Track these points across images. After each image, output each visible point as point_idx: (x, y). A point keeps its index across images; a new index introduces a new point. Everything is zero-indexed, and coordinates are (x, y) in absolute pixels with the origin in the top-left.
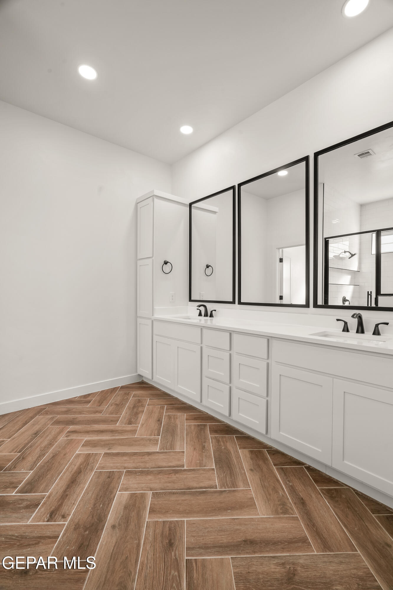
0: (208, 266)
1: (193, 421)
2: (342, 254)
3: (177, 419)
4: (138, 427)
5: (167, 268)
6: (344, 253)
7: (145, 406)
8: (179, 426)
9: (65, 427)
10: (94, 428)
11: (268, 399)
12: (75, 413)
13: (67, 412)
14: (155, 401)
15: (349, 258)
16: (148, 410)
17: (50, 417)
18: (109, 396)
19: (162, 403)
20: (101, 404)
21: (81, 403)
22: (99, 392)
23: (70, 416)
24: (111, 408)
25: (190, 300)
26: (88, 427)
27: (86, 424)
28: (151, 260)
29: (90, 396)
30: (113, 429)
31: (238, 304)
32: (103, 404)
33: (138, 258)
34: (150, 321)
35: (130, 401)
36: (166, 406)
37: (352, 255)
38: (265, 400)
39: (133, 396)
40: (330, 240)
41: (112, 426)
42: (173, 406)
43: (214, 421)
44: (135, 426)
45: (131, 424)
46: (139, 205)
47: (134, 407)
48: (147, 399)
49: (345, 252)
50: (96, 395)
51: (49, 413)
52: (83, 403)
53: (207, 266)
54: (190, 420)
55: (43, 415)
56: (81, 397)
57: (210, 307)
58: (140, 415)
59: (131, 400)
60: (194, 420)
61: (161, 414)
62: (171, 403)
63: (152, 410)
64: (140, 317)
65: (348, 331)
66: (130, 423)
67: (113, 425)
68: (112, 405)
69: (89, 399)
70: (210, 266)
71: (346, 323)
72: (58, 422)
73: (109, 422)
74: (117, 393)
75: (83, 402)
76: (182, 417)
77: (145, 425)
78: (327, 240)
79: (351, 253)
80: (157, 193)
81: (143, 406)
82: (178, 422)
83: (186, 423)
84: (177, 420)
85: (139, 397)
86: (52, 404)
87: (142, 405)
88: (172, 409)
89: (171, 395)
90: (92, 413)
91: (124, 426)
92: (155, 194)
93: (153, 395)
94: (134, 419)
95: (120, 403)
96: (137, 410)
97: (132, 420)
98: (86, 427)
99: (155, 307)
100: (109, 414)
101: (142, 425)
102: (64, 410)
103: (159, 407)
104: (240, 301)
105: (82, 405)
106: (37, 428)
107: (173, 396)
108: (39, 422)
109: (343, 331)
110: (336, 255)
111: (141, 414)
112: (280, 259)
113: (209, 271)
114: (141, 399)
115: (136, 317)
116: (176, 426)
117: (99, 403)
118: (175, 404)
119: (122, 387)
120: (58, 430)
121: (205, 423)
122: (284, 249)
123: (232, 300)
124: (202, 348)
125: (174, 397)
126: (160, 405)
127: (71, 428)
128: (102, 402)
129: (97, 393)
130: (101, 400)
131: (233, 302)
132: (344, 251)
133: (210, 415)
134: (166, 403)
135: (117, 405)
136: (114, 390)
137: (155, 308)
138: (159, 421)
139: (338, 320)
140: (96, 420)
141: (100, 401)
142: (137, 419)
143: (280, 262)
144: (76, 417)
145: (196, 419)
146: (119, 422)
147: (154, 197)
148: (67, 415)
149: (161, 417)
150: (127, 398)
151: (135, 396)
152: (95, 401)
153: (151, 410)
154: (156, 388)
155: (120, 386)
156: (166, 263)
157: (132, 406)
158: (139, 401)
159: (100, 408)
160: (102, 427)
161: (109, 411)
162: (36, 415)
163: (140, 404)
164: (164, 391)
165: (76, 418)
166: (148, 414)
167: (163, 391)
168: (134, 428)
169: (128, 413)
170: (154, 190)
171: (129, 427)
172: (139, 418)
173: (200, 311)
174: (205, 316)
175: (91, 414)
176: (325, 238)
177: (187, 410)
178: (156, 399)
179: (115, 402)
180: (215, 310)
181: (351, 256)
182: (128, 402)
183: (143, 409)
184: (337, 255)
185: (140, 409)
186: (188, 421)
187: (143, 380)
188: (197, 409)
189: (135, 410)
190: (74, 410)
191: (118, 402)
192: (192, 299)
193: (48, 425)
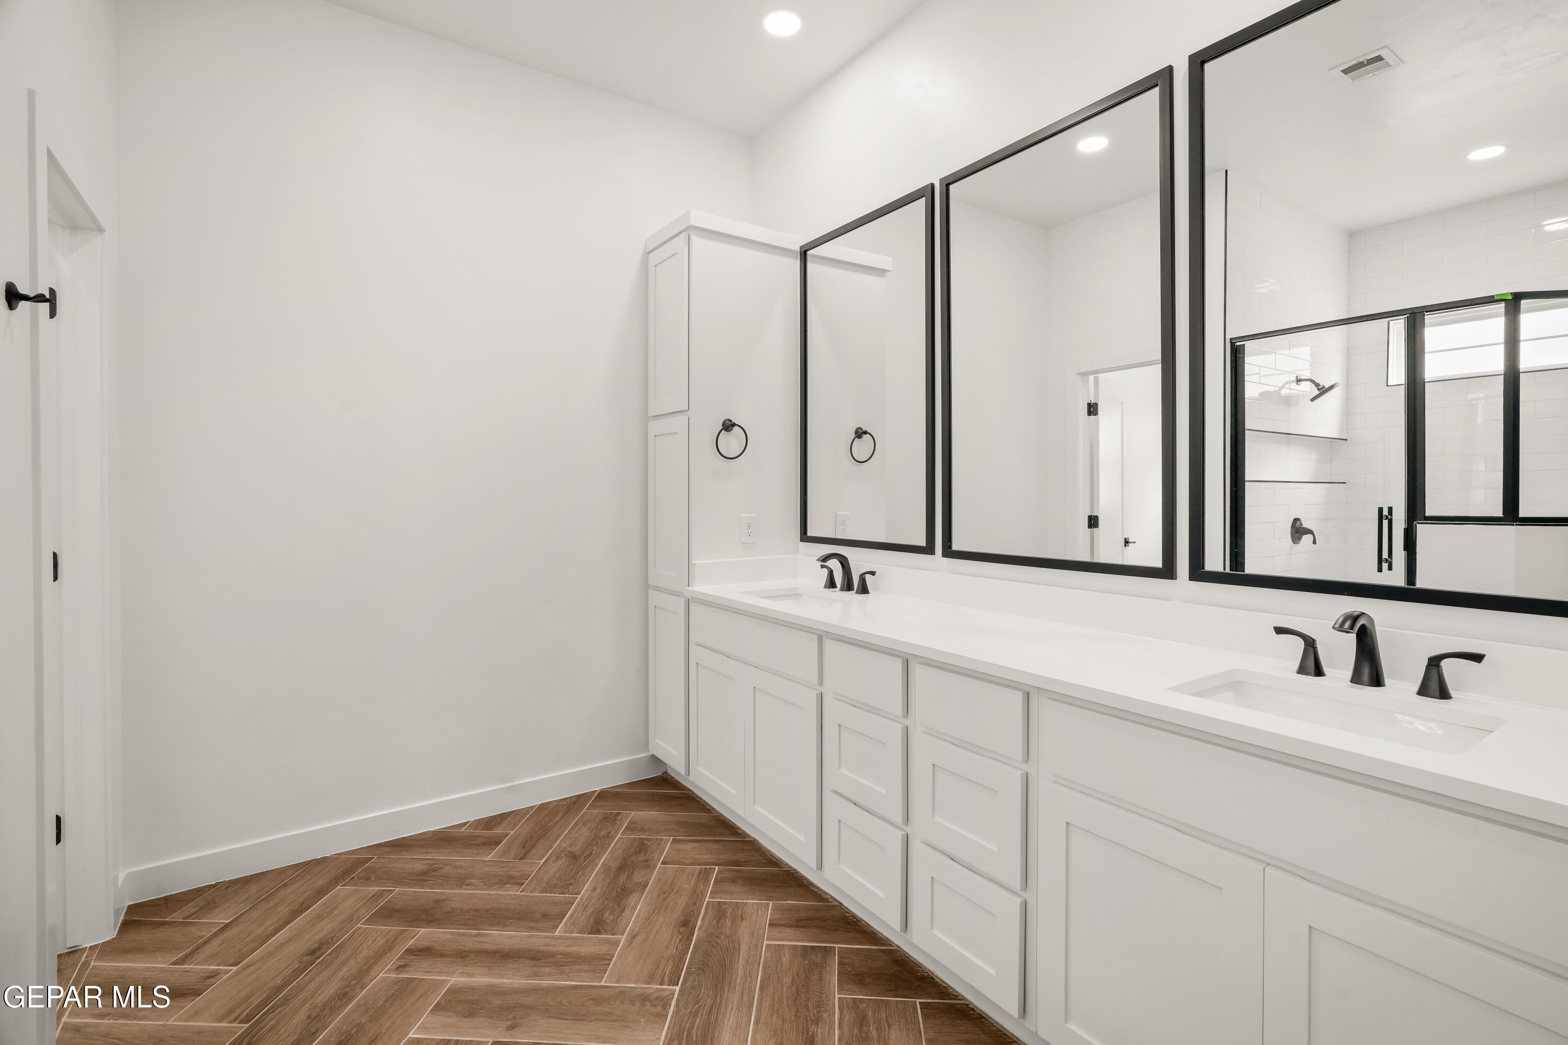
0: (860, 433)
1: (789, 932)
2: (1287, 386)
3: (742, 919)
4: (617, 943)
5: (732, 442)
6: (1294, 385)
7: (655, 866)
8: (744, 949)
9: (404, 931)
10: (484, 939)
11: (1028, 896)
12: (446, 880)
13: (421, 878)
14: (691, 849)
15: (1312, 400)
16: (660, 880)
17: (375, 892)
18: (557, 822)
19: (708, 857)
20: (529, 851)
21: (473, 845)
22: (533, 807)
23: (429, 892)
24: (554, 867)
25: (805, 537)
26: (469, 938)
27: (466, 926)
28: (683, 419)
29: (505, 824)
30: (542, 948)
31: (943, 556)
32: (534, 851)
33: (652, 413)
34: (682, 601)
35: (616, 844)
36: (717, 868)
37: (1323, 391)
38: (1018, 901)
39: (628, 828)
40: (1249, 346)
41: (539, 937)
42: (739, 871)
43: (859, 936)
44: (608, 942)
45: (598, 932)
46: (654, 258)
47: (621, 868)
48: (667, 841)
49: (1299, 381)
50: (523, 817)
51: (373, 879)
52: (478, 845)
53: (856, 432)
54: (782, 929)
55: (355, 885)
56: (478, 824)
57: (859, 560)
58: (631, 901)
59: (620, 838)
60: (797, 927)
61: (696, 897)
62: (734, 858)
63: (672, 881)
64: (657, 589)
65: (1319, 672)
66: (597, 926)
67: (545, 931)
68: (557, 858)
69: (498, 831)
70: (866, 433)
71: (1310, 644)
72: (388, 913)
73: (536, 921)
74: (585, 814)
75: (480, 840)
76: (760, 913)
77: (639, 939)
78: (1238, 344)
79: (1317, 385)
80: (699, 219)
81: (648, 865)
82: (744, 936)
83: (768, 939)
84: (744, 923)
85: (642, 830)
86: (389, 846)
87: (646, 861)
88: (733, 882)
89: (739, 828)
90: (495, 884)
91: (576, 938)
92: (693, 223)
93: (684, 825)
94: (612, 913)
95: (583, 852)
96: (629, 878)
97: (607, 915)
98: (463, 934)
99: (696, 561)
100: (545, 890)
101: (633, 937)
102: (419, 867)
103: (696, 872)
104: (950, 547)
105: (475, 851)
106: (326, 927)
107: (744, 832)
108: (336, 907)
109: (1302, 670)
110: (1269, 392)
111: (635, 896)
112: (1089, 405)
113: (862, 448)
114: (647, 839)
115: (646, 587)
116: (733, 950)
117: (524, 847)
118: (745, 863)
119: (603, 795)
120: (383, 941)
121: (829, 942)
122: (1099, 375)
123: (923, 543)
124: (821, 697)
125: (748, 836)
126: (700, 864)
127: (422, 934)
128: (534, 846)
129: (527, 810)
130: (531, 837)
131: (928, 549)
132: (1294, 379)
133: (849, 912)
134: (721, 856)
135: (573, 856)
136: (575, 803)
137: (693, 562)
138: (687, 924)
139: (1280, 631)
140: (499, 910)
141: (526, 842)
142: (620, 915)
143: (1090, 413)
144: (444, 897)
145: (801, 923)
146: (566, 924)
147: (692, 233)
148: (422, 887)
149: (693, 911)
150: (609, 833)
151: (632, 826)
152: (514, 839)
153: (670, 881)
154: (698, 802)
155: (598, 789)
156: (728, 426)
157: (615, 865)
158: (642, 847)
159: (522, 867)
160: (510, 937)
161: (546, 879)
162: (336, 883)
163: (642, 857)
164: (722, 815)
165: (444, 900)
166: (658, 896)
167: (717, 812)
168: (605, 949)
169: (599, 890)
170: (690, 211)
171: (589, 945)
172: (627, 912)
173: (831, 573)
174: (842, 589)
175: (492, 885)
176: (1231, 339)
177: (778, 887)
178: (691, 841)
179: (570, 846)
180: (873, 573)
181: (1318, 392)
182: (608, 847)
183: (645, 879)
184: (1272, 389)
185: (638, 877)
186: (776, 932)
187: (667, 772)
188: (811, 884)
189: (622, 879)
190: (446, 870)
191: (576, 849)
192: (810, 534)
193: (358, 920)
